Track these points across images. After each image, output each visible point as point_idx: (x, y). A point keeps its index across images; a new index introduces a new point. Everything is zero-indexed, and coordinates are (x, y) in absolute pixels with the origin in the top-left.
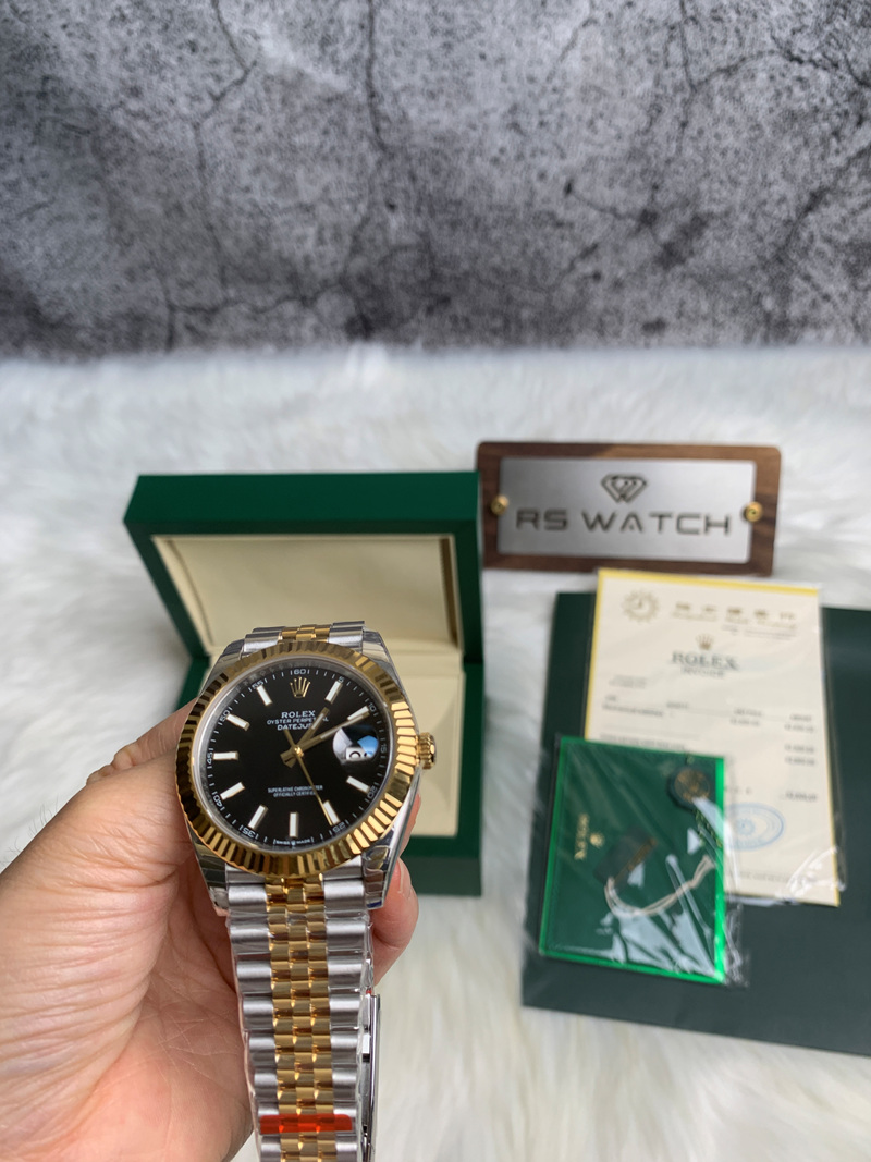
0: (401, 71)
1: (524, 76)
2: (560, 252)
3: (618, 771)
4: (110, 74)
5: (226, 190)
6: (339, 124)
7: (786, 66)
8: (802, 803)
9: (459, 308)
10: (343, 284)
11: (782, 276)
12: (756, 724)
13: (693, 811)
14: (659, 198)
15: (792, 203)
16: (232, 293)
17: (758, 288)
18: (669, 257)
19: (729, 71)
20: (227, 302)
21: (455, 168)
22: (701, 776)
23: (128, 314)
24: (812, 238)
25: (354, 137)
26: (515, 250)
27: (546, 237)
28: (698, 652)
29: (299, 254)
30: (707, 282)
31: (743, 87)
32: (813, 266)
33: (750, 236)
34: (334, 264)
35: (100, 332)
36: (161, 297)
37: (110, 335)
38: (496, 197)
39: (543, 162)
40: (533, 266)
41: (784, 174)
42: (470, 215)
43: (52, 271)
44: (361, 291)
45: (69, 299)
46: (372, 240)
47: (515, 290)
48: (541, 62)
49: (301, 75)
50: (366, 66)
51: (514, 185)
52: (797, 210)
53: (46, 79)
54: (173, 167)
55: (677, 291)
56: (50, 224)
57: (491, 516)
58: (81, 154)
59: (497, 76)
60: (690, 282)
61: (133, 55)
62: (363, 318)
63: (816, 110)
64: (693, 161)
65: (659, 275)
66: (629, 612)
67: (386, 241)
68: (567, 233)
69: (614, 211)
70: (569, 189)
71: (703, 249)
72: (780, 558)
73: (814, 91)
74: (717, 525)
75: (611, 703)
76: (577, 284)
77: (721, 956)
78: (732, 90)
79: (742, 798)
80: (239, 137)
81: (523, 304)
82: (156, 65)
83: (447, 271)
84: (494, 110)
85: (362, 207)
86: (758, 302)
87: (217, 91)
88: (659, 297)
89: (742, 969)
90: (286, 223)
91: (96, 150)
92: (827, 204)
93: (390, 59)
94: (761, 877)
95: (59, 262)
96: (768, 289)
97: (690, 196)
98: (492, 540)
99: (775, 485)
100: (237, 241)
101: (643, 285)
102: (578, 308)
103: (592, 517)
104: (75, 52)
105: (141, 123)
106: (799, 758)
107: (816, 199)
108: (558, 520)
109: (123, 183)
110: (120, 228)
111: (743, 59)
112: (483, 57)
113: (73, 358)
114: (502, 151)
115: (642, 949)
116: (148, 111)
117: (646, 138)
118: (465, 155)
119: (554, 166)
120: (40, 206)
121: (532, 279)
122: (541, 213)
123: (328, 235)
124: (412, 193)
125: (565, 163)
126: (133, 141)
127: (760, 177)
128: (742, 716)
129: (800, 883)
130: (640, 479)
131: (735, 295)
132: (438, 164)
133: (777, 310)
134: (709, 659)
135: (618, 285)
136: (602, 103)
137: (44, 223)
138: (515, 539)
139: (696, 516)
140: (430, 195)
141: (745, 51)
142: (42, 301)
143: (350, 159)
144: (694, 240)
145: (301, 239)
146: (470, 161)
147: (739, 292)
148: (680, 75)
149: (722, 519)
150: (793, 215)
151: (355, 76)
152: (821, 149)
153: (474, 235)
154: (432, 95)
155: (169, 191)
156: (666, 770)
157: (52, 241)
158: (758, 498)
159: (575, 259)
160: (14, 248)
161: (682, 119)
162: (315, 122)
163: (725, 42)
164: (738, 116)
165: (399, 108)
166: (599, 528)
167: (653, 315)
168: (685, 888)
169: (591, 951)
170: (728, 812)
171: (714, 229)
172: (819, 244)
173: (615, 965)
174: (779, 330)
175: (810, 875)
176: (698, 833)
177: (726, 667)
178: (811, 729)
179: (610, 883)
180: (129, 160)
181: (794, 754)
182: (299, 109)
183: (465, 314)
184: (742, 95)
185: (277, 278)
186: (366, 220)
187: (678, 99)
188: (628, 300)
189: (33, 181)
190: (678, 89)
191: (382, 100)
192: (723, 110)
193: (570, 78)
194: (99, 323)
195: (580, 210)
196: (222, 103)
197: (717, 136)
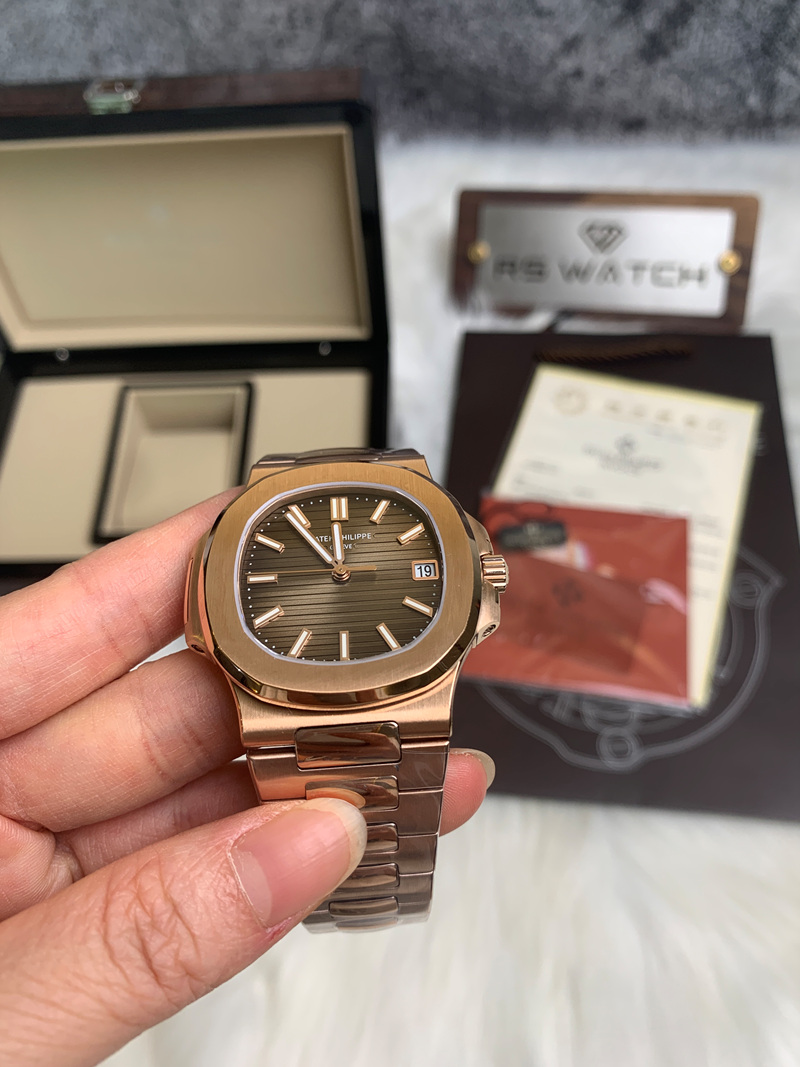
2: (540, 46)
9: (434, 103)
11: (769, 70)
17: (742, 83)
18: (653, 49)
27: (526, 28)
30: (690, 77)
33: (738, 23)
40: (511, 62)
57: (466, 265)
60: (675, 78)
65: (642, 70)
67: (358, 29)
68: (548, 22)
71: (687, 40)
74: (692, 276)
76: (557, 82)
81: (499, 103)
83: (423, 66)
86: (741, 99)
88: (639, 95)
96: (752, 84)
101: (624, 83)
103: (569, 267)
108: (536, 269)
121: (511, 78)
123: (298, 18)
133: (762, 108)
135: (600, 84)
139: (671, 268)
144: (679, 30)
147: (723, 88)
149: (698, 271)
153: (450, 27)
158: (736, 247)
159: (556, 53)
166: (574, 278)
167: (632, 113)
171: (700, 15)
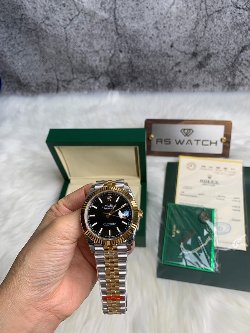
0: (123, 12)
1: (159, 13)
2: (169, 64)
3: (184, 213)
4: (40, 13)
5: (73, 47)
6: (106, 27)
7: (236, 10)
8: (236, 222)
9: (140, 80)
10: (107, 73)
11: (233, 71)
12: (224, 200)
13: (206, 224)
14: (198, 49)
15: (237, 50)
16: (75, 76)
17: (226, 74)
18: (201, 66)
19: (219, 11)
20: (74, 79)
21: (139, 40)
22: (208, 214)
23: (45, 82)
24: (242, 60)
25: (110, 31)
26: (156, 64)
27: (165, 60)
28: (208, 179)
29: (94, 65)
30: (211, 73)
31: (223, 16)
32: (243, 68)
33: (224, 59)
34: (104, 68)
35: (38, 87)
36: (55, 77)
37: (40, 88)
38: (151, 48)
39: (164, 38)
40: (161, 68)
41: (234, 41)
42: (143, 54)
43: (24, 70)
44: (112, 76)
45: (29, 78)
46: (115, 61)
47: (156, 75)
48: (164, 9)
49: (95, 13)
50: (114, 10)
51: (156, 45)
52: (238, 52)
53: (22, 15)
54: (58, 40)
55: (202, 76)
56: (23, 56)
57: (149, 140)
58: (33, 36)
59: (151, 13)
60: (206, 73)
61: (47, 8)
62: (112, 83)
63: (244, 23)
64: (208, 38)
65: (198, 71)
66: (188, 168)
67: (119, 61)
68: (171, 59)
69: (185, 52)
70: (172, 46)
71: (210, 63)
72: (231, 153)
73: (243, 17)
74: (213, 143)
75: (183, 194)
76: (174, 73)
77: (213, 264)
78: (220, 17)
79: (219, 220)
80: (77, 31)
81: (159, 79)
82: (54, 11)
83: (137, 70)
84: (150, 23)
85: (112, 51)
86: (226, 79)
87: (71, 18)
88: (198, 77)
89: (219, 268)
90: (90, 56)
91: (36, 35)
92: (247, 50)
93: (121, 8)
94: (224, 242)
95: (26, 67)
96: (229, 75)
97: (207, 48)
98: (149, 147)
99: (230, 132)
100: (77, 61)
101: (193, 74)
102: (174, 80)
103: (178, 141)
104: (30, 7)
105: (49, 27)
106: (236, 209)
107: (244, 49)
108: (168, 141)
109: (44, 45)
110: (43, 58)
111: (223, 8)
112: (147, 7)
113: (30, 95)
114: (153, 35)
115: (190, 262)
116: (51, 24)
117: (194, 31)
118: (142, 36)
119: (168, 39)
120: (20, 51)
121: (161, 72)
122: (164, 53)
123: (102, 59)
124: (127, 47)
125: (171, 38)
126: (47, 32)
127: (227, 42)
128: (220, 197)
129: (235, 244)
130: (192, 130)
131: (220, 76)
132: (134, 39)
133: (232, 81)
134: (210, 181)
135: (186, 74)
136: (182, 21)
137: (22, 56)
138: (155, 147)
139: (208, 141)
140: (132, 48)
141: (224, 6)
142: (21, 79)
143: (109, 38)
144: (208, 61)
145: (95, 61)
146: (143, 38)
147: (221, 76)
148: (205, 13)
149: (215, 142)
150: (237, 53)
151: (110, 13)
152: (245, 34)
153: (144, 59)
154: (133, 19)
155: (57, 47)
156: (198, 212)
157: (24, 61)
158: (225, 135)
159: (173, 66)
160: (13, 63)
161: (205, 25)
162: (99, 26)
163: (218, 3)
164: (221, 24)
165: (123, 23)
166: (180, 144)
167: (196, 83)
168: (203, 245)
169: (176, 263)
170: (215, 224)
171: (214, 57)
172: (244, 62)
173: (183, 266)
174: (232, 87)
175: (238, 242)
176: (207, 230)
177: (215, 184)
178: (239, 201)
179: (182, 244)
180: (46, 38)
181: (234, 208)
182: (94, 23)
183: (142, 82)
184: (222, 18)
185: (88, 72)
186: (113, 55)
187: (204, 20)
188: (189, 78)
189: (18, 44)
190: (204, 17)
191: (118, 20)
192: (217, 23)
193: (172, 14)
194: (37, 85)
195: (175, 52)
196: (72, 21)
197: (215, 30)
